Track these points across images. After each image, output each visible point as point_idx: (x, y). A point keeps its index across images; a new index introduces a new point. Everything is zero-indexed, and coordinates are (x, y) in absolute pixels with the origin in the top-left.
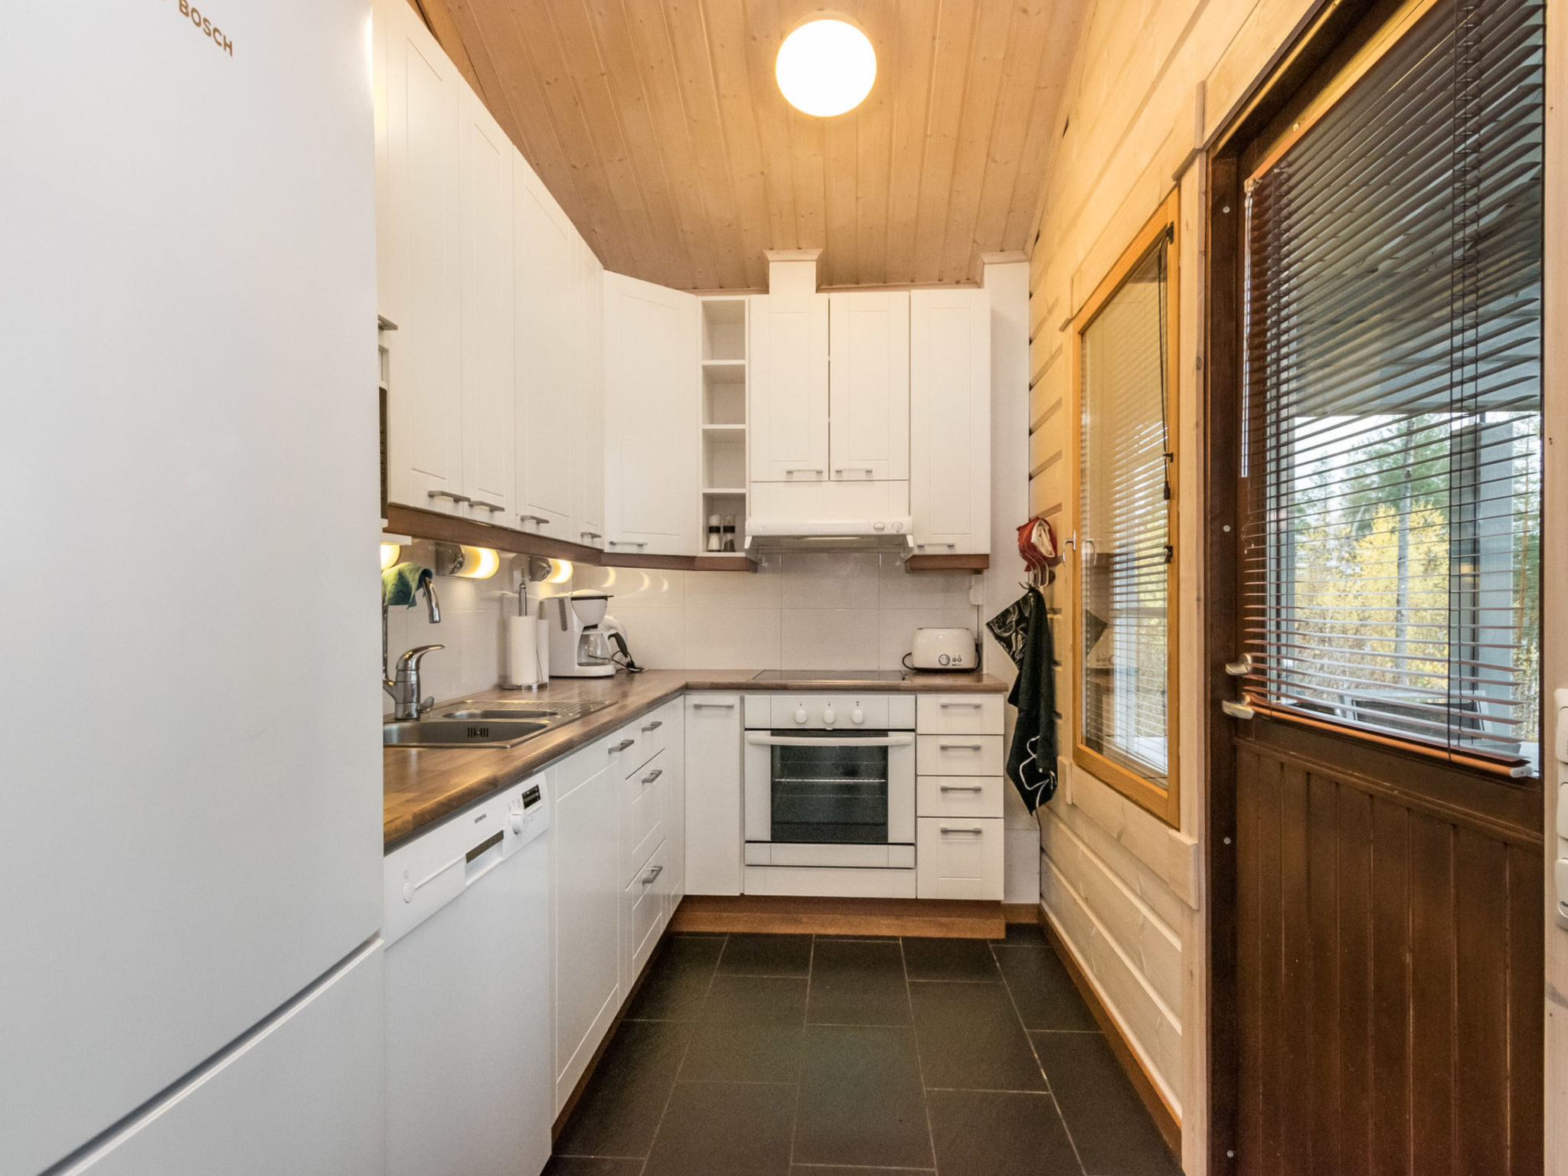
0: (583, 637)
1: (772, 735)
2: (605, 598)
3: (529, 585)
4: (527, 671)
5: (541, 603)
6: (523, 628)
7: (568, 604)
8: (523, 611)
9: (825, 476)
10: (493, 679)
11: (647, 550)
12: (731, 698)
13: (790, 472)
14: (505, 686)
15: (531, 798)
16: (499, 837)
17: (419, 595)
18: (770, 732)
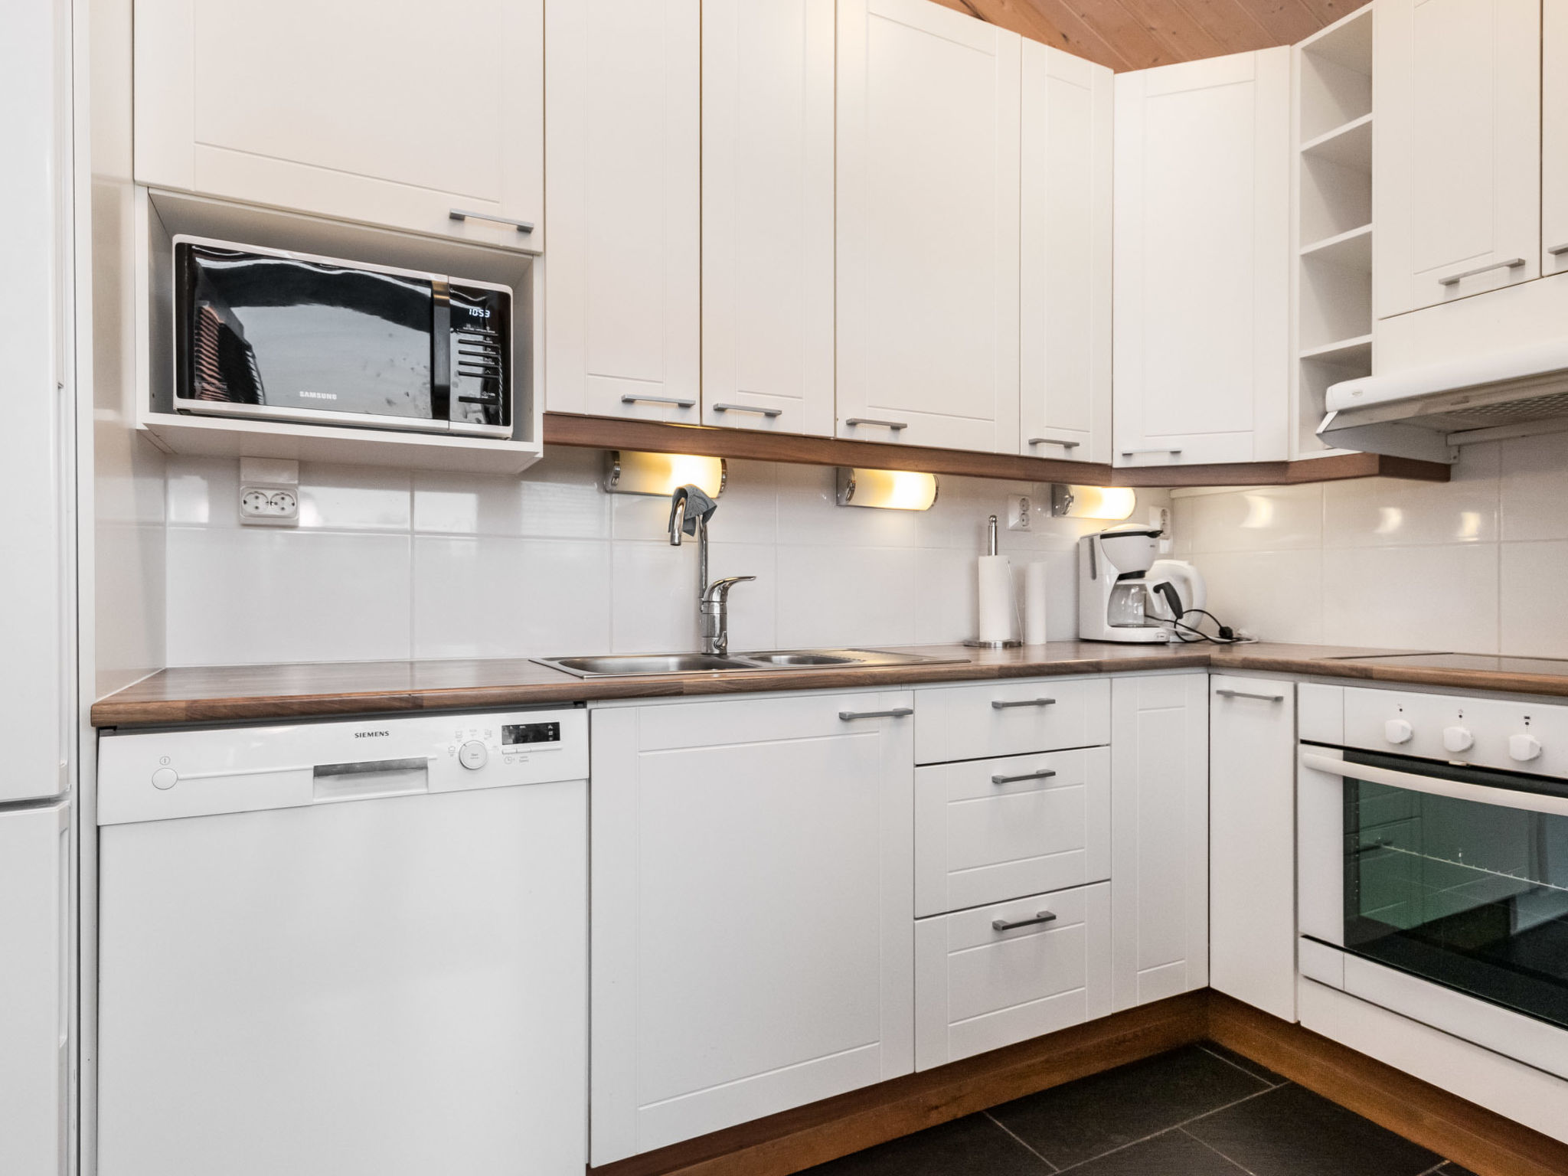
0: (1117, 588)
1: (1346, 759)
9: (1531, 271)
12: (1279, 686)
13: (1452, 283)
18: (1341, 752)
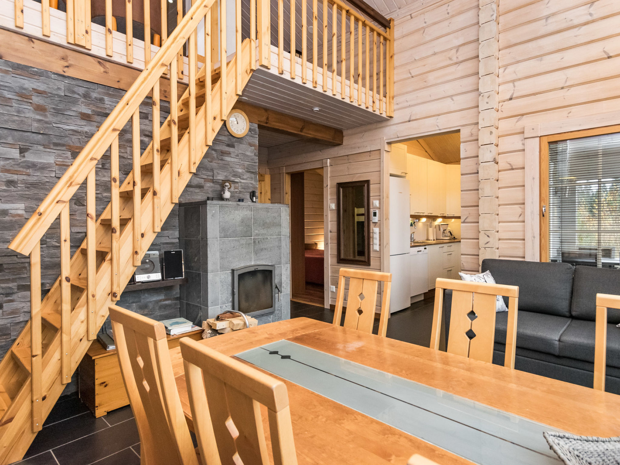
0: (443, 232)
2: (448, 225)
3: (433, 222)
4: (431, 237)
5: (436, 226)
6: (431, 230)
7: (440, 226)
8: (431, 227)
10: (426, 238)
11: (455, 216)
14: (428, 240)
15: (425, 248)
16: (421, 251)
17: (413, 225)
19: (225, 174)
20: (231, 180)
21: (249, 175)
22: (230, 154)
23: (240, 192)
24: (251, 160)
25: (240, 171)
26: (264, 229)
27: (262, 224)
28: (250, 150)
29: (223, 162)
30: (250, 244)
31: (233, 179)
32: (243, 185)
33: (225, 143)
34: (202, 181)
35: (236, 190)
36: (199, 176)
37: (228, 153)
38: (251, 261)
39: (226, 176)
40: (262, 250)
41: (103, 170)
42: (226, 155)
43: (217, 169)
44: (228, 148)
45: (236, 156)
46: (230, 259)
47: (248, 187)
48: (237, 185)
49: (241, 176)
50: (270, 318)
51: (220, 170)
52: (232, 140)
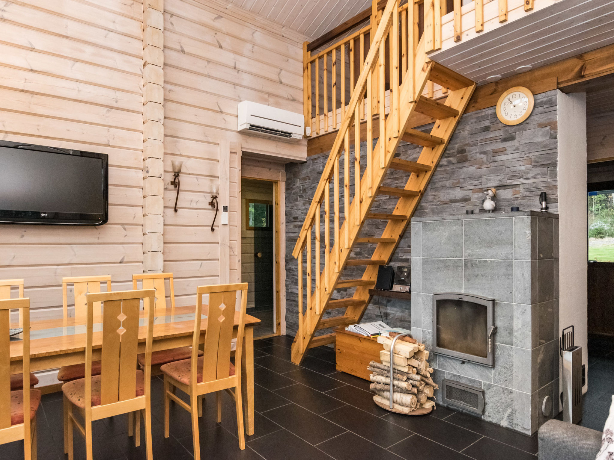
19: (499, 178)
20: (507, 184)
21: (538, 170)
22: (506, 150)
23: (523, 198)
24: (544, 147)
25: (523, 168)
26: (480, 248)
27: (478, 242)
28: (540, 133)
29: (496, 164)
30: (459, 267)
31: (509, 182)
32: (526, 187)
33: (500, 139)
34: (467, 193)
35: (516, 196)
36: (465, 188)
37: (503, 150)
38: (460, 287)
39: (500, 181)
40: (477, 276)
41: (389, 201)
42: (500, 154)
43: (487, 174)
44: (504, 143)
45: (515, 150)
46: (434, 281)
47: (537, 188)
48: (517, 189)
49: (524, 174)
50: (491, 373)
51: (492, 175)
52: (510, 131)
